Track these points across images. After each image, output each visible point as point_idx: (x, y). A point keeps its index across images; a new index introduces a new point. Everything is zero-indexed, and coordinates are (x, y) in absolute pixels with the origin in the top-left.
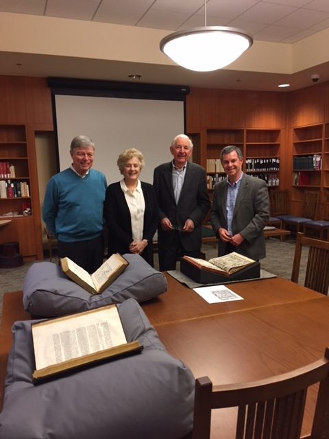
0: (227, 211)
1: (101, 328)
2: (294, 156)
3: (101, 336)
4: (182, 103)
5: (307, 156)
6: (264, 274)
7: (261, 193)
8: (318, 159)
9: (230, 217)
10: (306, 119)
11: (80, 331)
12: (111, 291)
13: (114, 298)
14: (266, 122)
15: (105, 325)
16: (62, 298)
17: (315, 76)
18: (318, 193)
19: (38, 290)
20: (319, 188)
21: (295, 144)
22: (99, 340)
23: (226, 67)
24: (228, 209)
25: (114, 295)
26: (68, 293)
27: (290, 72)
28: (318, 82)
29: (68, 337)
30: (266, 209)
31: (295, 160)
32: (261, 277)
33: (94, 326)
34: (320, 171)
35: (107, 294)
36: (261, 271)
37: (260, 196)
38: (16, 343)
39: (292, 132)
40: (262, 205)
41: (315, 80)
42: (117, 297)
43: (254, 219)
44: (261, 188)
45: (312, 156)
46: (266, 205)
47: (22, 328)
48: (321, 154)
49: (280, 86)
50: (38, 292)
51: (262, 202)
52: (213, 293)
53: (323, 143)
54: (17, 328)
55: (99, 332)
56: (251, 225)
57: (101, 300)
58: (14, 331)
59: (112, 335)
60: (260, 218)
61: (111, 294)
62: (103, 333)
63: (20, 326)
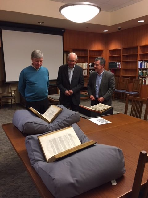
0: (96, 86)
1: (68, 136)
2: (109, 62)
3: (69, 140)
4: (62, 36)
5: (115, 62)
6: (115, 112)
7: (112, 79)
8: (119, 64)
9: (98, 89)
10: (114, 46)
11: (60, 138)
12: (58, 121)
13: (59, 124)
14: (97, 47)
15: (70, 135)
16: (38, 125)
17: (120, 27)
18: (119, 78)
19: (27, 122)
20: (120, 76)
21: (109, 57)
22: (69, 142)
23: (88, 22)
24: (96, 85)
25: (59, 123)
26: (40, 123)
27: (110, 25)
28: (121, 30)
29: (56, 141)
30: (114, 86)
31: (109, 64)
32: (114, 113)
33: (65, 135)
34: (120, 69)
35: (56, 123)
36: (114, 111)
37: (112, 81)
38: (31, 145)
39: (108, 52)
40: (113, 84)
41: (119, 29)
42: (61, 124)
43: (109, 91)
44: (112, 77)
45: (117, 62)
46: (114, 84)
47: (32, 138)
48: (120, 62)
49: (104, 31)
50: (28, 123)
51: (113, 83)
52: (98, 120)
53: (122, 57)
54: (29, 139)
55: (68, 138)
56: (107, 93)
57: (54, 125)
58: (28, 140)
59: (74, 139)
60: (112, 91)
61: (58, 123)
62: (69, 139)
63: (31, 137)
